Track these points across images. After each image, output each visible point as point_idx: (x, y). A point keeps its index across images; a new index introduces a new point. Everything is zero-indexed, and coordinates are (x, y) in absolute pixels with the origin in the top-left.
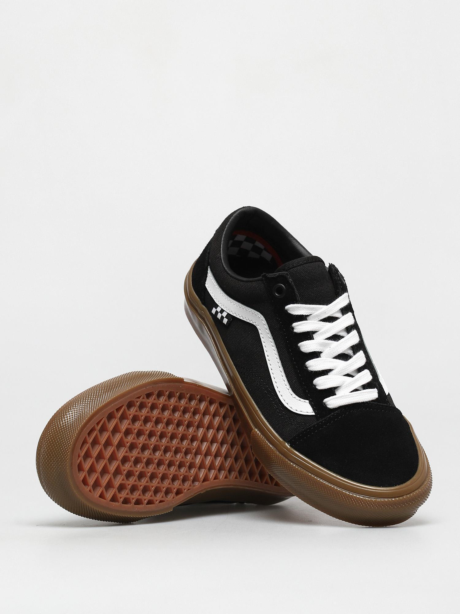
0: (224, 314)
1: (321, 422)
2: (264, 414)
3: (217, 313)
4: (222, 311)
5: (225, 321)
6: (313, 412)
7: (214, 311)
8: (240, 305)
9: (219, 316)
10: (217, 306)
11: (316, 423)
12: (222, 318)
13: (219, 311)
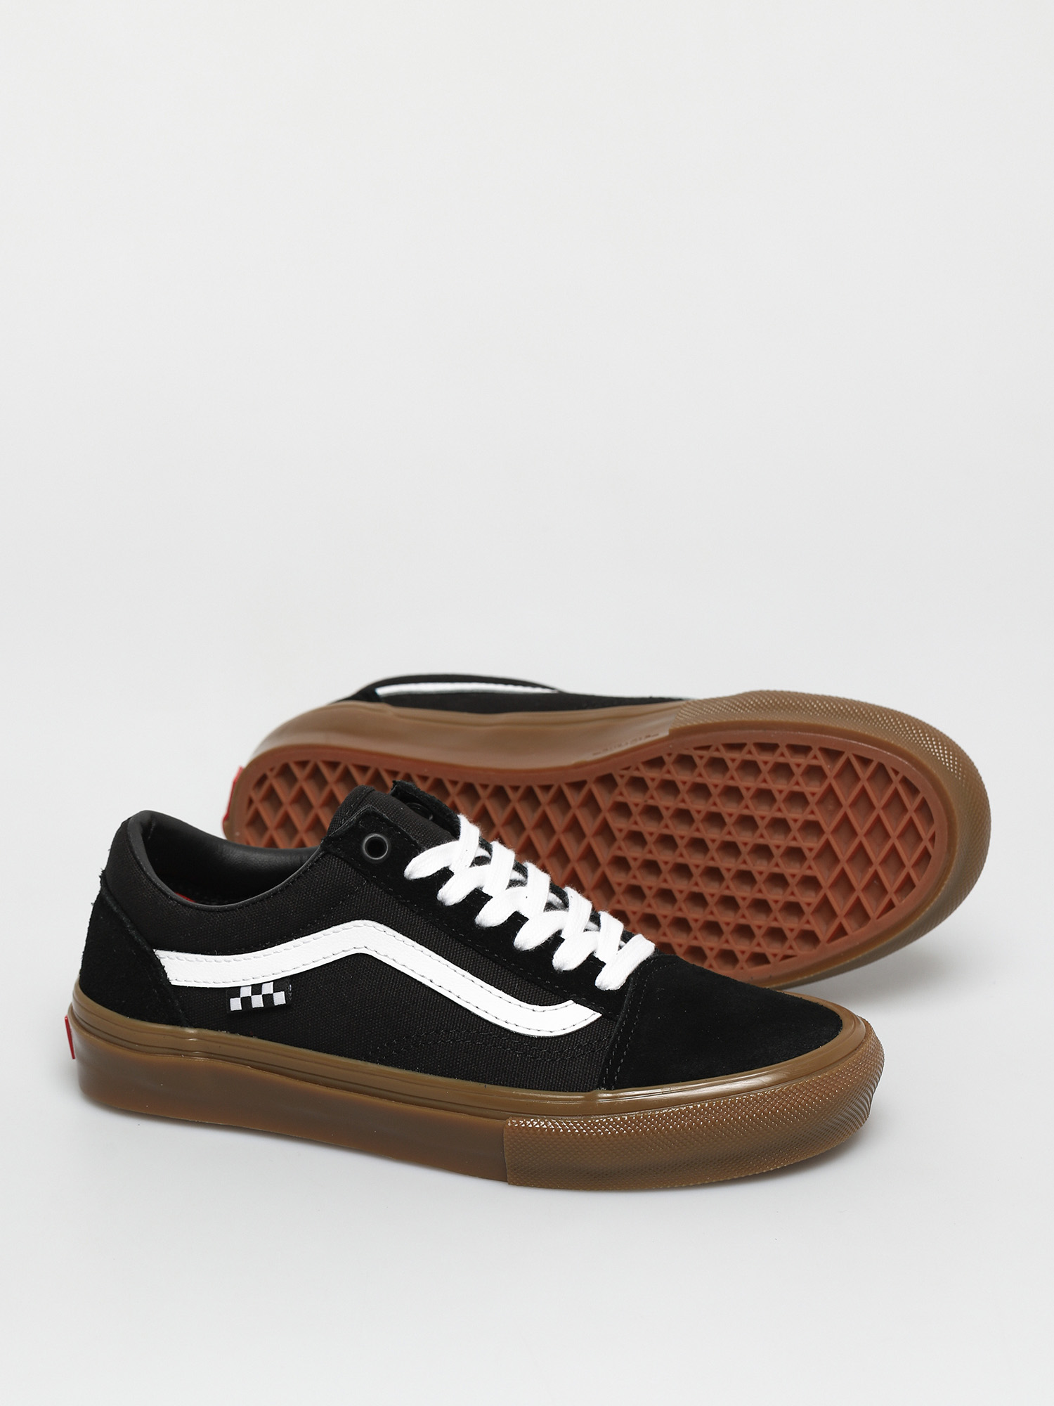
0: (268, 989)
1: (624, 1019)
2: (503, 1082)
3: (246, 1001)
4: (257, 989)
5: (280, 999)
6: (595, 1012)
7: (236, 1004)
8: (295, 942)
9: (257, 1002)
10: (235, 991)
11: (617, 1026)
12: (268, 999)
13: (250, 995)
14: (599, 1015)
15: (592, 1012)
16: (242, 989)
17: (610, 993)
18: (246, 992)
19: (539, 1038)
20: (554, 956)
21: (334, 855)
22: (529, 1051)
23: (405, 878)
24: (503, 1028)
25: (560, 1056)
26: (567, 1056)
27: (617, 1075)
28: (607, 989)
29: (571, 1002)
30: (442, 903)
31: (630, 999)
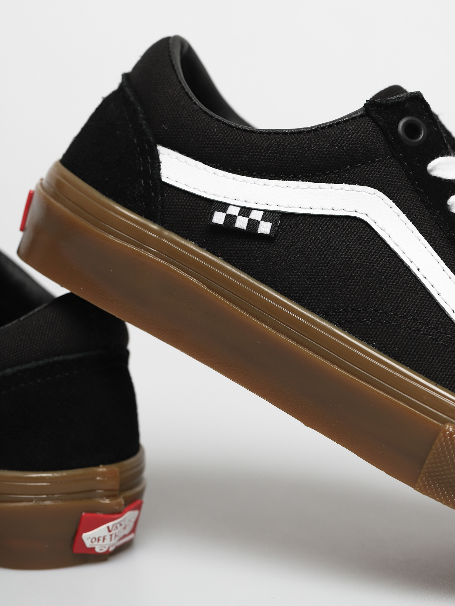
0: (256, 216)
3: (231, 219)
4: (245, 211)
5: (265, 228)
7: (219, 218)
8: (300, 183)
9: (242, 223)
10: (223, 206)
12: (253, 224)
13: (237, 215)
16: (230, 207)
18: (233, 211)
21: (372, 119)
23: (427, 170)
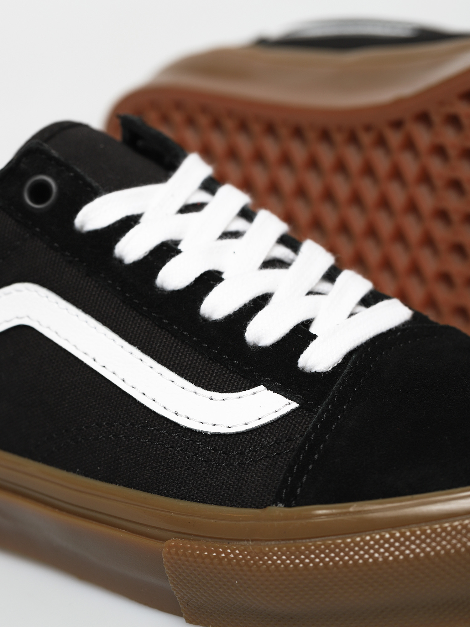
1: (325, 410)
2: (168, 492)
6: (290, 401)
11: (314, 419)
14: (294, 405)
15: (287, 401)
17: (316, 375)
19: (214, 435)
20: (247, 329)
22: (201, 452)
24: (171, 421)
25: (238, 459)
26: (246, 460)
27: (301, 487)
28: (313, 371)
29: (262, 387)
30: (120, 261)
31: (340, 385)
